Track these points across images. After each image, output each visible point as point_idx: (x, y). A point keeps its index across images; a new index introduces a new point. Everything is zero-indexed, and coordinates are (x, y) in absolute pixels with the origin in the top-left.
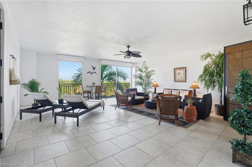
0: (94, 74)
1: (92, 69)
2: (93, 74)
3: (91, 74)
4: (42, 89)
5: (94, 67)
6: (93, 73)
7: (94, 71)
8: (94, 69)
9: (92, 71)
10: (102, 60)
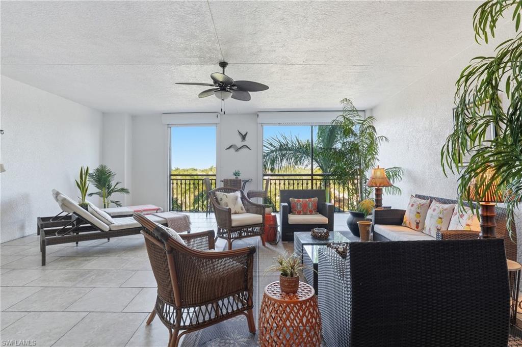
0: (245, 150)
1: (240, 138)
2: (241, 151)
3: (237, 150)
4: (117, 183)
5: (244, 134)
6: (240, 148)
7: (245, 143)
8: (244, 137)
9: (239, 142)
10: (259, 114)
